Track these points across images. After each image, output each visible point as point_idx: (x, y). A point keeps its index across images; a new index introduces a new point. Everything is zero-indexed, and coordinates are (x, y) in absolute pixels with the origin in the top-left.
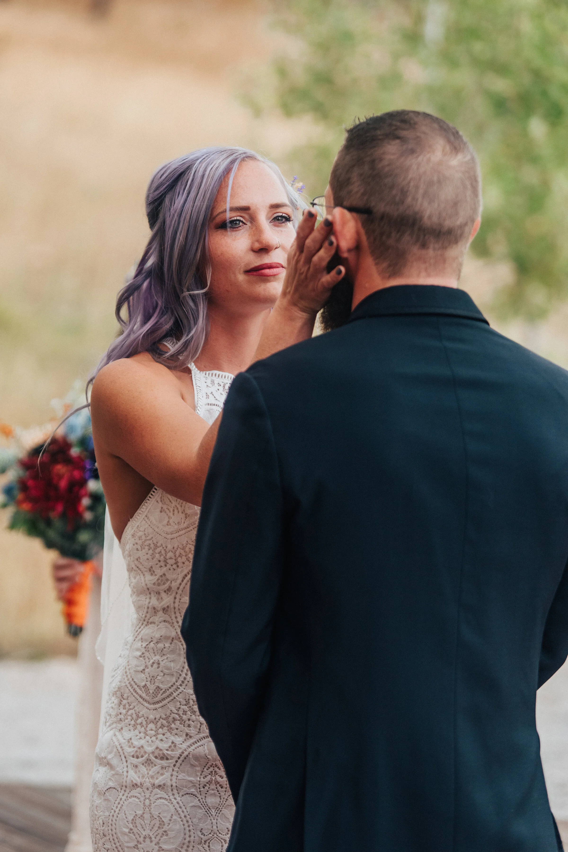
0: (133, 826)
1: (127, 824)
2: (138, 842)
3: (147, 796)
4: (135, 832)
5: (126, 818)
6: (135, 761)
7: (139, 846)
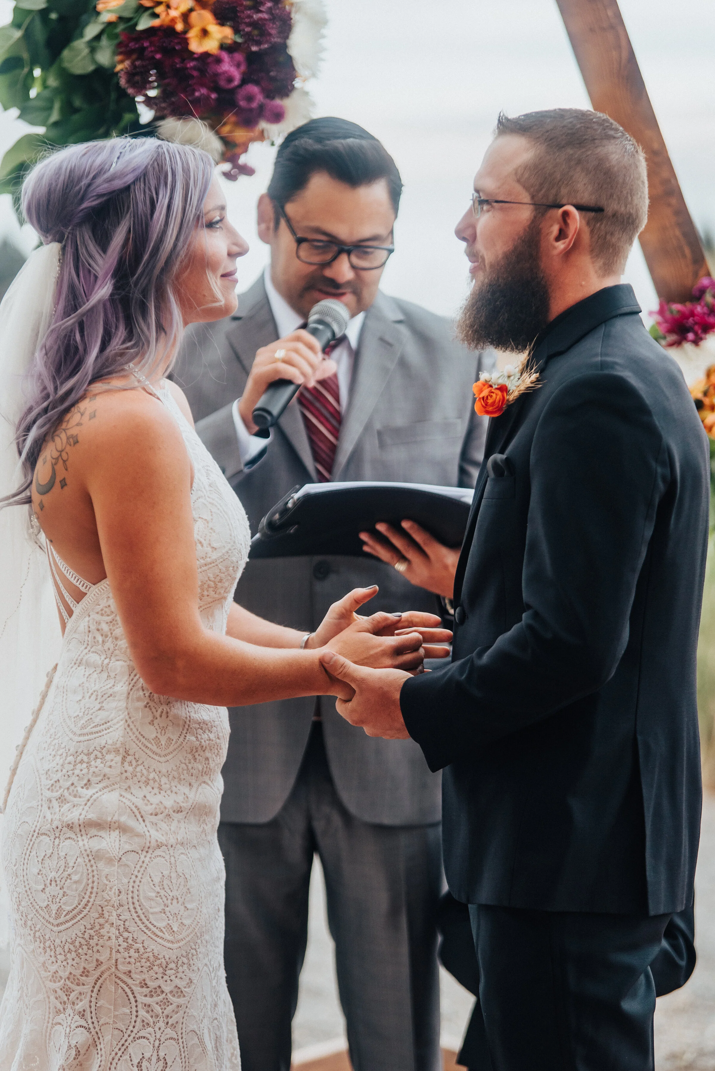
0: (160, 889)
1: (153, 887)
2: (165, 905)
3: (172, 854)
4: (162, 895)
5: (152, 881)
6: (153, 819)
7: (167, 909)
